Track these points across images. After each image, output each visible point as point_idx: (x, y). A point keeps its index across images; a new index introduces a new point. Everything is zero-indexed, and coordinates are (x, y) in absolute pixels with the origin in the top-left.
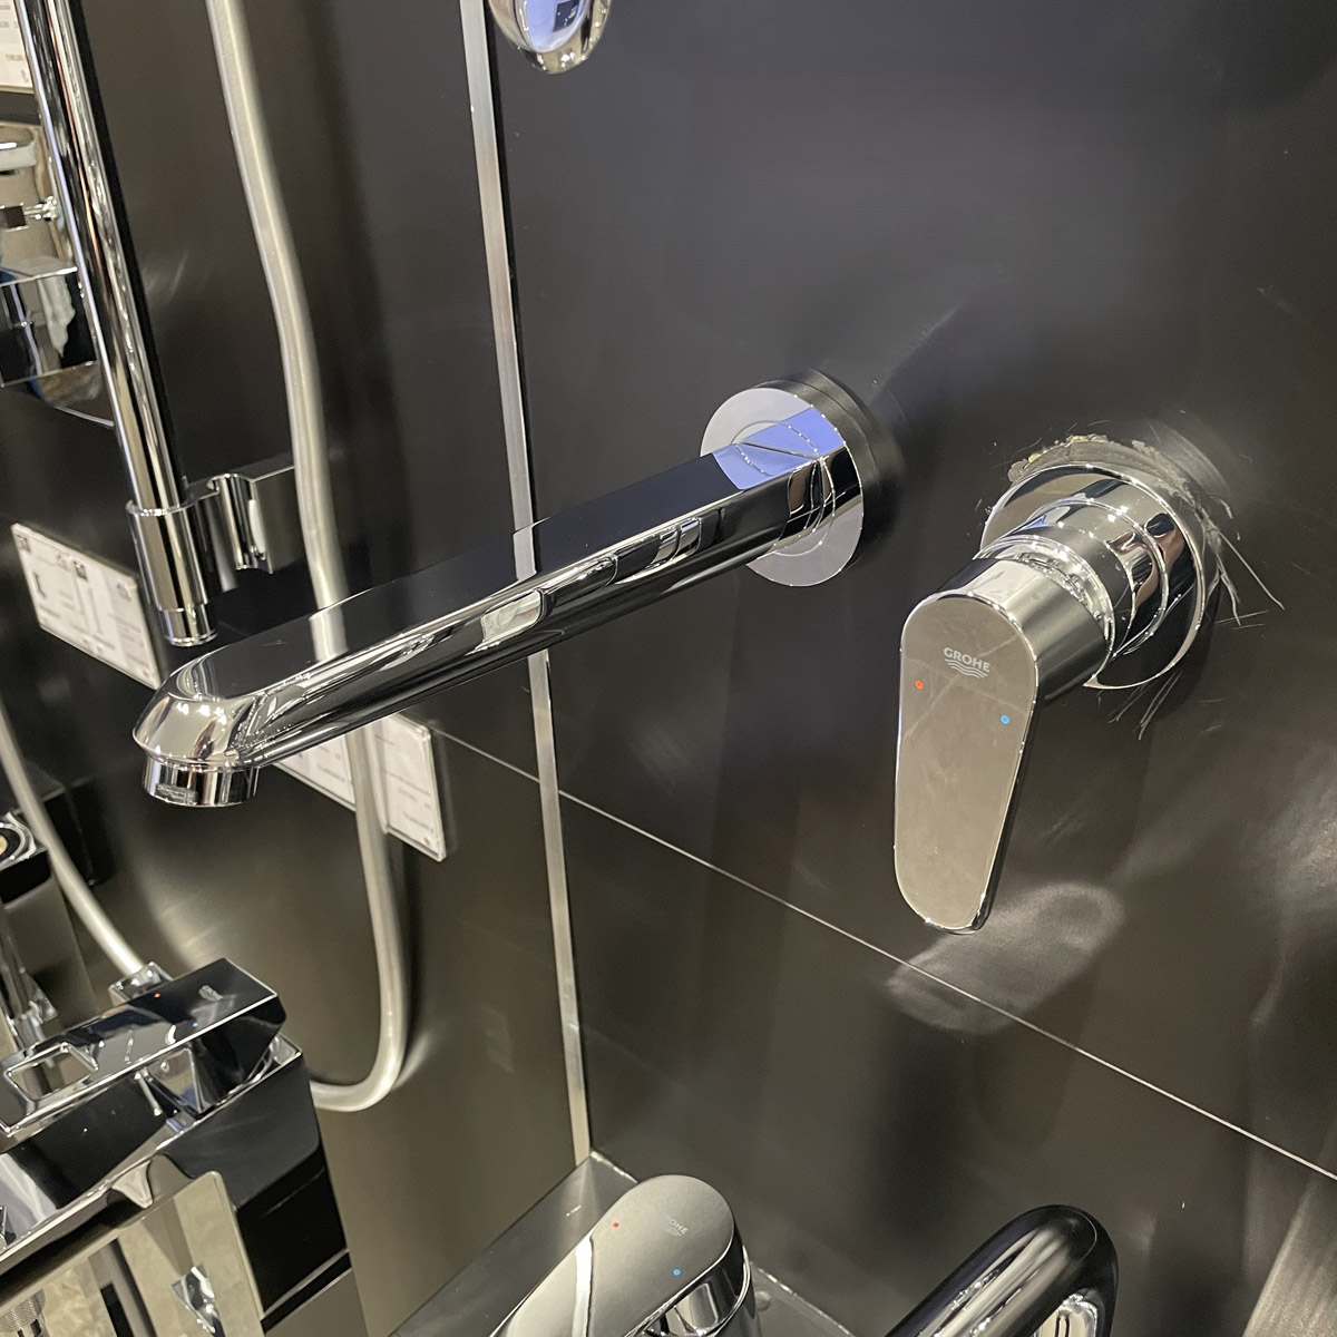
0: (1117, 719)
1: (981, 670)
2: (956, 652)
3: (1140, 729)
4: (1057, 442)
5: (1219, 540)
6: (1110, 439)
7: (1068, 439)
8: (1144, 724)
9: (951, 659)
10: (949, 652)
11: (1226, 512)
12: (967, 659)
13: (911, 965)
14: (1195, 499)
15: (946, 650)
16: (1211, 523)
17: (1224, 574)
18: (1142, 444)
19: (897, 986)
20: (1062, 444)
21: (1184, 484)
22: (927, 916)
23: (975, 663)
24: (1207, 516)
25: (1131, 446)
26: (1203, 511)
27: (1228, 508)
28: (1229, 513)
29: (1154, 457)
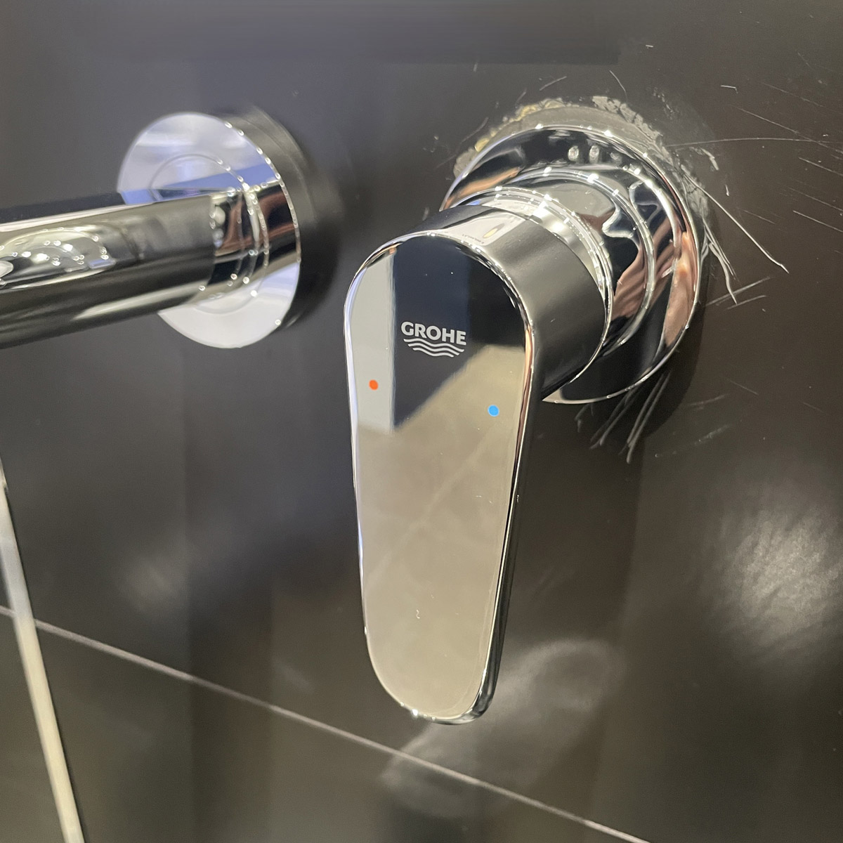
0: (601, 441)
1: (455, 344)
2: (417, 326)
3: (628, 449)
4: (505, 119)
5: (704, 201)
6: (566, 100)
7: (517, 112)
8: (632, 442)
9: (413, 337)
10: (408, 328)
11: (711, 163)
12: (434, 333)
13: (403, 755)
14: (674, 156)
15: (405, 324)
16: (693, 181)
17: (714, 242)
18: (605, 98)
19: (391, 778)
20: (512, 120)
21: (657, 140)
22: (415, 707)
23: (445, 335)
24: (688, 173)
25: (592, 104)
26: (683, 168)
27: (712, 158)
28: (714, 163)
29: (619, 112)
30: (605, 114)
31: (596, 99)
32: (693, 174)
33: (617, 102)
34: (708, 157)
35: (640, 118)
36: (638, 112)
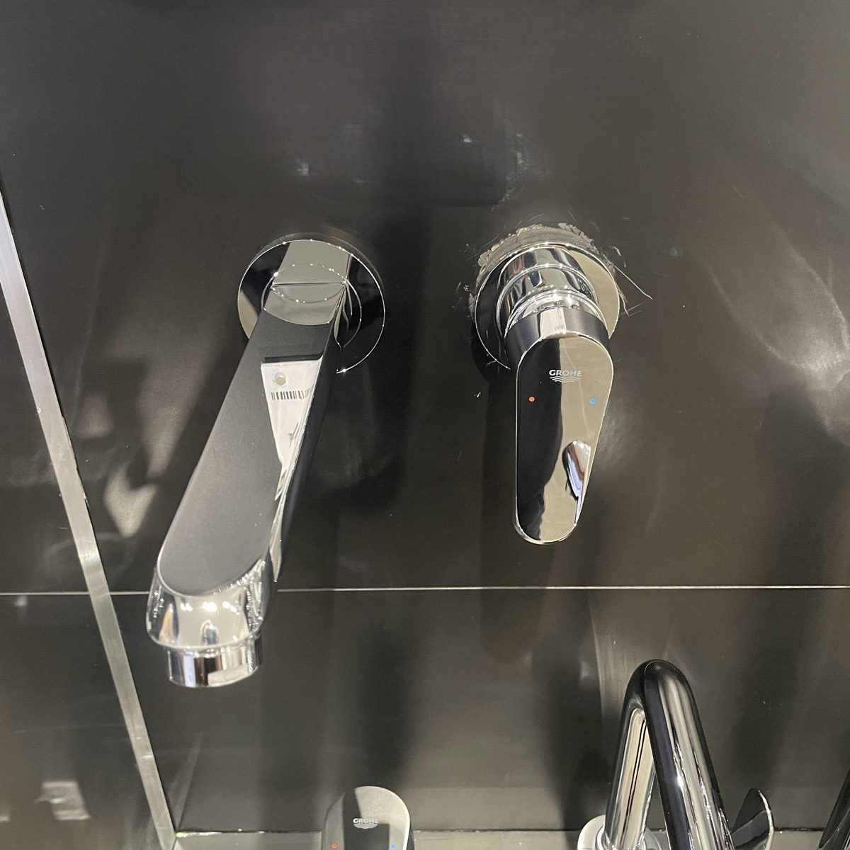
1: (576, 376)
4: (510, 235)
6: (544, 225)
7: (517, 231)
9: (555, 376)
10: (553, 373)
11: (617, 253)
12: (566, 373)
14: (599, 250)
15: (550, 371)
16: (609, 261)
18: (565, 224)
20: (513, 236)
23: (571, 374)
24: (606, 258)
25: (558, 227)
27: (618, 250)
28: (619, 253)
29: (572, 230)
30: (564, 232)
31: (560, 224)
32: (609, 259)
33: (571, 226)
34: (616, 250)
35: (582, 233)
36: (581, 230)
